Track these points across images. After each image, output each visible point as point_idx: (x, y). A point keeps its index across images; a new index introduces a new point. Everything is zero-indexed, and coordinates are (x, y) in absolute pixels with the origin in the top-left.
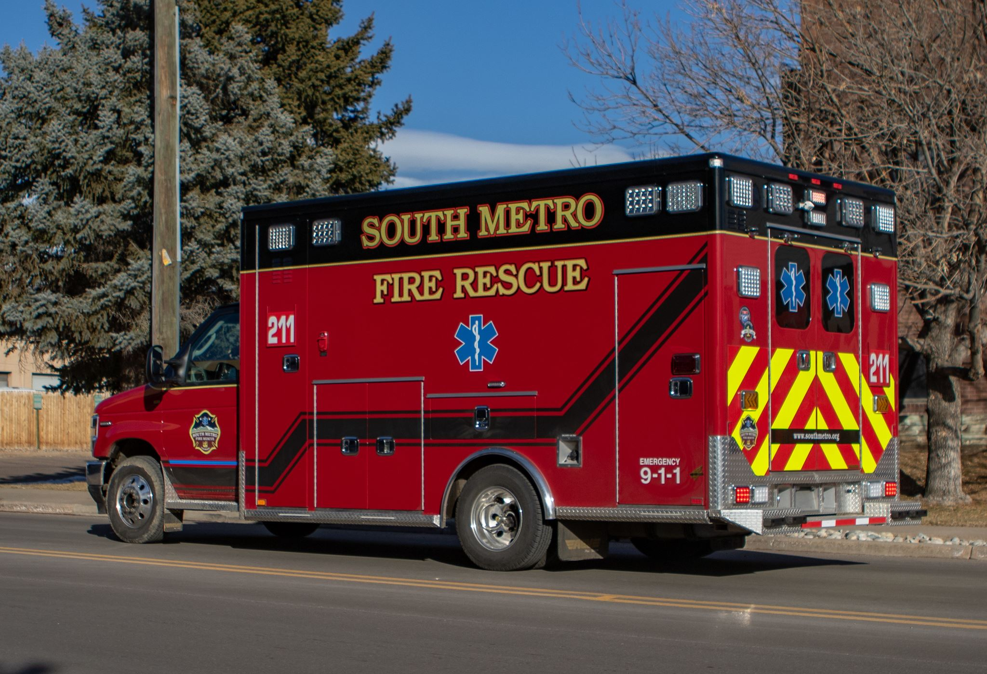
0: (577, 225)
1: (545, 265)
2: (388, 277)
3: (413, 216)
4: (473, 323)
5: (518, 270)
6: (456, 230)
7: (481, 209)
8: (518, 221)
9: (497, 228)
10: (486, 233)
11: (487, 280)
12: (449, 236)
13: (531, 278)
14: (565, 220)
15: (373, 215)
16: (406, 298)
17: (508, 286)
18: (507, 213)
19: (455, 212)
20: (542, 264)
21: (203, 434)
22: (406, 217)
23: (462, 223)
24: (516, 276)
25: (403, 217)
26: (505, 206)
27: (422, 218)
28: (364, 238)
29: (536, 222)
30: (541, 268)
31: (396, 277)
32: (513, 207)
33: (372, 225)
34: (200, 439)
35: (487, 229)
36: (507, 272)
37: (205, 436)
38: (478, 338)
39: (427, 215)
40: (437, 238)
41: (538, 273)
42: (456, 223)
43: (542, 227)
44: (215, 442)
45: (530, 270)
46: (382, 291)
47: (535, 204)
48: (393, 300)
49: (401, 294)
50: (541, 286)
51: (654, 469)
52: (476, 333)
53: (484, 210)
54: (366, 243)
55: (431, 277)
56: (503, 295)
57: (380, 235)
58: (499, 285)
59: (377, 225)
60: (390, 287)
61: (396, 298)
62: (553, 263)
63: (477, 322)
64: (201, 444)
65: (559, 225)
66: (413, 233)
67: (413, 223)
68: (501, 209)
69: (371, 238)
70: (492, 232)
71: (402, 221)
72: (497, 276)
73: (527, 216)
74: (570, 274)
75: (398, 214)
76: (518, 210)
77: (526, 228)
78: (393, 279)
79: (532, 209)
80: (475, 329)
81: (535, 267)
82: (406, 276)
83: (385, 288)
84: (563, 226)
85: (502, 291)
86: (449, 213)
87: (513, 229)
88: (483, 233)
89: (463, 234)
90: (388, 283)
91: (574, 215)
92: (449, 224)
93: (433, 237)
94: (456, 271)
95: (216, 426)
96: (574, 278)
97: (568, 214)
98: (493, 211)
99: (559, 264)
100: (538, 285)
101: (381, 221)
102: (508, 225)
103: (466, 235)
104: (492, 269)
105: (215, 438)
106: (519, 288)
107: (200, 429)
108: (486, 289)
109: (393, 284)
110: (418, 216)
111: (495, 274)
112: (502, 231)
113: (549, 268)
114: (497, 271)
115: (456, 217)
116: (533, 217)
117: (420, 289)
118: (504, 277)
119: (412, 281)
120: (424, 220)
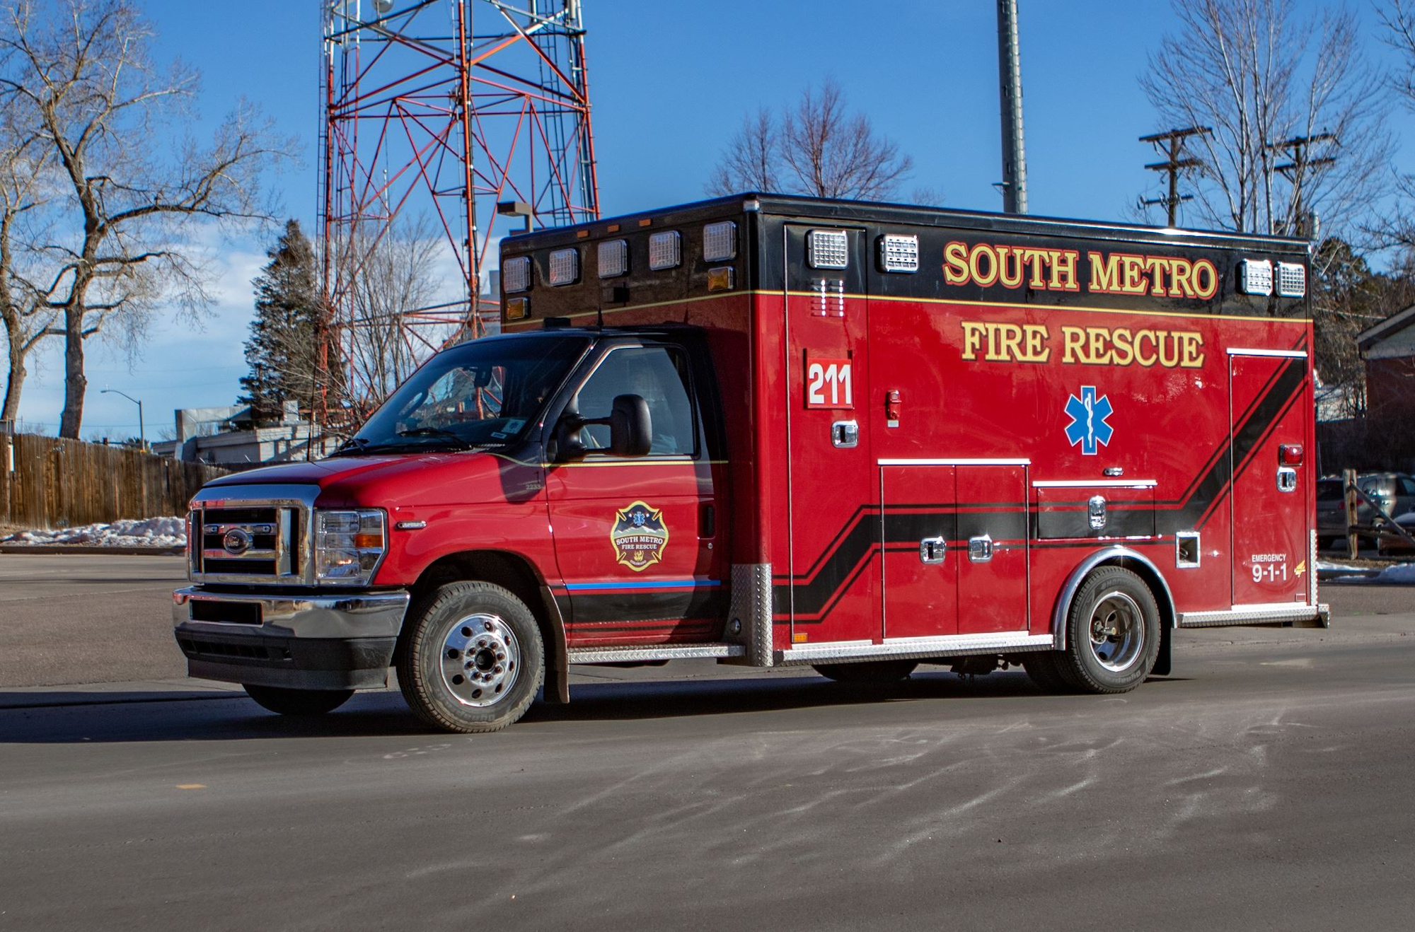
0: (1192, 293)
1: (1162, 335)
2: (980, 326)
3: (1011, 251)
4: (1085, 396)
5: (1133, 336)
6: (1063, 277)
7: (1091, 256)
8: (1132, 278)
9: (1110, 283)
10: (1098, 288)
11: (1100, 345)
12: (1055, 283)
13: (1148, 348)
14: (1180, 286)
15: (959, 240)
16: (1004, 356)
17: (1123, 354)
18: (1121, 267)
19: (1063, 255)
20: (1158, 333)
21: (636, 539)
22: (1003, 251)
23: (1070, 269)
24: (1132, 344)
25: (998, 250)
26: (1118, 258)
27: (1022, 255)
28: (947, 270)
29: (1151, 284)
30: (1157, 338)
31: (992, 327)
32: (1127, 260)
33: (957, 254)
34: (629, 547)
35: (1099, 283)
36: (1121, 337)
37: (639, 543)
38: (1091, 414)
39: (1028, 253)
40: (1041, 284)
41: (1154, 343)
42: (1063, 269)
43: (1158, 289)
44: (657, 551)
45: (1145, 338)
46: (973, 345)
47: (1150, 261)
48: (988, 357)
49: (998, 352)
50: (1158, 359)
51: (1265, 565)
52: (1089, 408)
53: (1096, 259)
54: (949, 276)
55: (1034, 334)
56: (1118, 365)
57: (970, 269)
58: (1114, 352)
59: (965, 255)
60: (984, 339)
61: (991, 356)
62: (1169, 333)
63: (1089, 395)
64: (630, 555)
65: (1175, 291)
66: (1011, 273)
67: (1011, 260)
68: (1114, 260)
69: (957, 271)
70: (1104, 287)
71: (997, 256)
72: (1111, 341)
73: (1143, 274)
74: (1186, 349)
75: (992, 244)
76: (1133, 265)
77: (1141, 288)
78: (987, 330)
79: (1147, 267)
80: (1088, 402)
81: (1151, 335)
82: (1004, 328)
83: (976, 340)
84: (1179, 292)
85: (1117, 360)
86: (1055, 255)
87: (1128, 288)
88: (1094, 286)
89: (1071, 284)
90: (981, 334)
91: (1189, 281)
92: (1056, 269)
93: (1037, 282)
94: (1064, 329)
95: (662, 527)
96: (1190, 353)
97: (1183, 279)
98: (1105, 263)
99: (1176, 335)
100: (1154, 357)
101: (969, 250)
102: (1122, 281)
103: (1075, 286)
104: (1105, 332)
105: (659, 546)
106: (1134, 358)
107: (630, 531)
108: (1099, 355)
109: (987, 336)
110: (1018, 252)
111: (1108, 338)
112: (1115, 287)
113: (1166, 338)
114: (1111, 335)
115: (1063, 262)
116: (1148, 275)
117: (1022, 346)
118: (1118, 343)
119: (1010, 335)
120: (1026, 259)
